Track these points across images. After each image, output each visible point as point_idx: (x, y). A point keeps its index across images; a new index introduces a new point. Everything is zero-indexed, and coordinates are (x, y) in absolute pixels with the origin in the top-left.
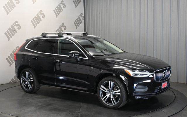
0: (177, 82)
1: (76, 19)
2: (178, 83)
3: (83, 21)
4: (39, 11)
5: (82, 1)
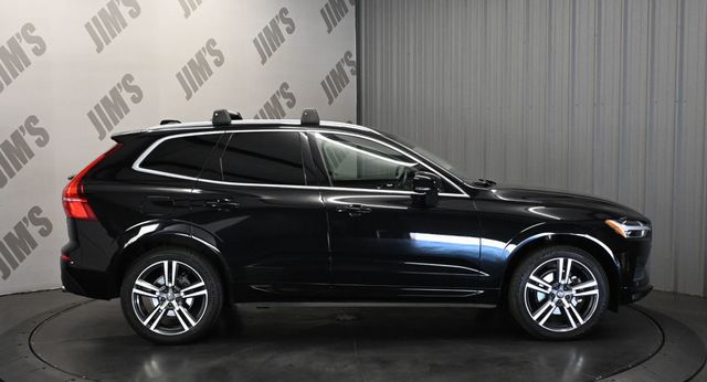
1: (327, 73)
3: (353, 79)
4: (206, 41)
5: (352, 9)
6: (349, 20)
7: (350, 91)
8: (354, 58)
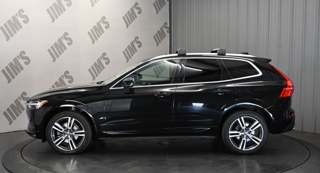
0: (313, 132)
1: (156, 32)
2: (315, 133)
3: (168, 35)
4: (101, 17)
5: (167, 3)
6: (166, 8)
7: (166, 40)
8: (168, 25)
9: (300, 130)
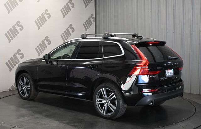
1: (85, 21)
3: (94, 23)
6: (92, 3)
8: (94, 16)
9: (189, 93)
